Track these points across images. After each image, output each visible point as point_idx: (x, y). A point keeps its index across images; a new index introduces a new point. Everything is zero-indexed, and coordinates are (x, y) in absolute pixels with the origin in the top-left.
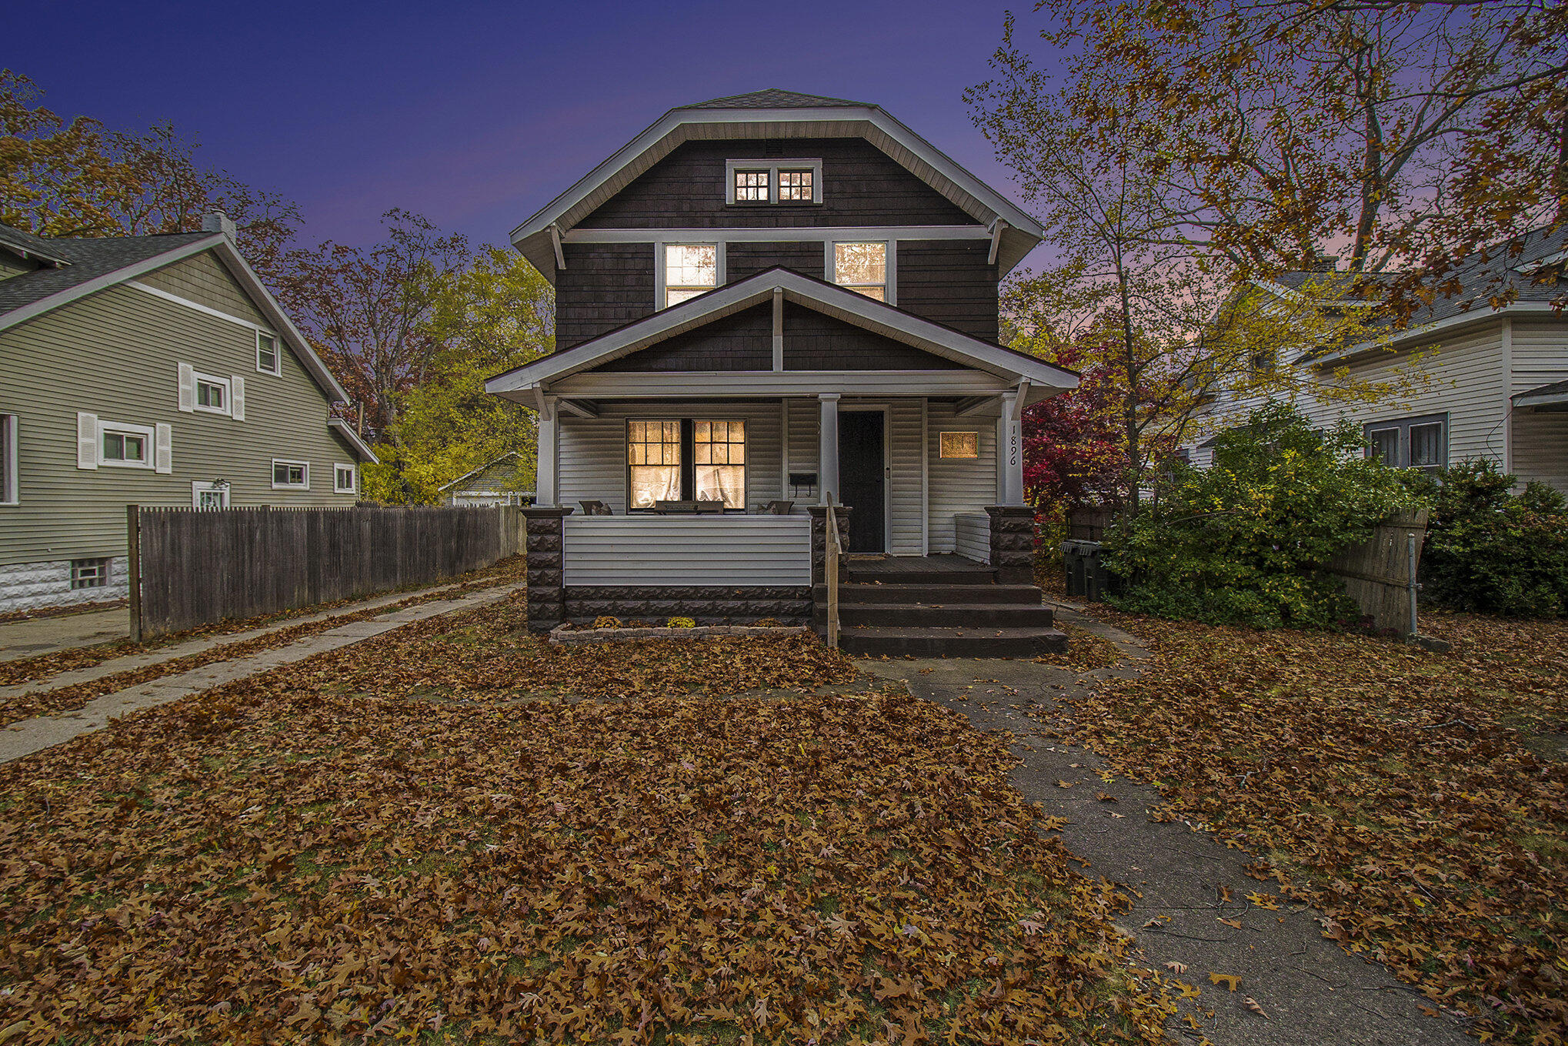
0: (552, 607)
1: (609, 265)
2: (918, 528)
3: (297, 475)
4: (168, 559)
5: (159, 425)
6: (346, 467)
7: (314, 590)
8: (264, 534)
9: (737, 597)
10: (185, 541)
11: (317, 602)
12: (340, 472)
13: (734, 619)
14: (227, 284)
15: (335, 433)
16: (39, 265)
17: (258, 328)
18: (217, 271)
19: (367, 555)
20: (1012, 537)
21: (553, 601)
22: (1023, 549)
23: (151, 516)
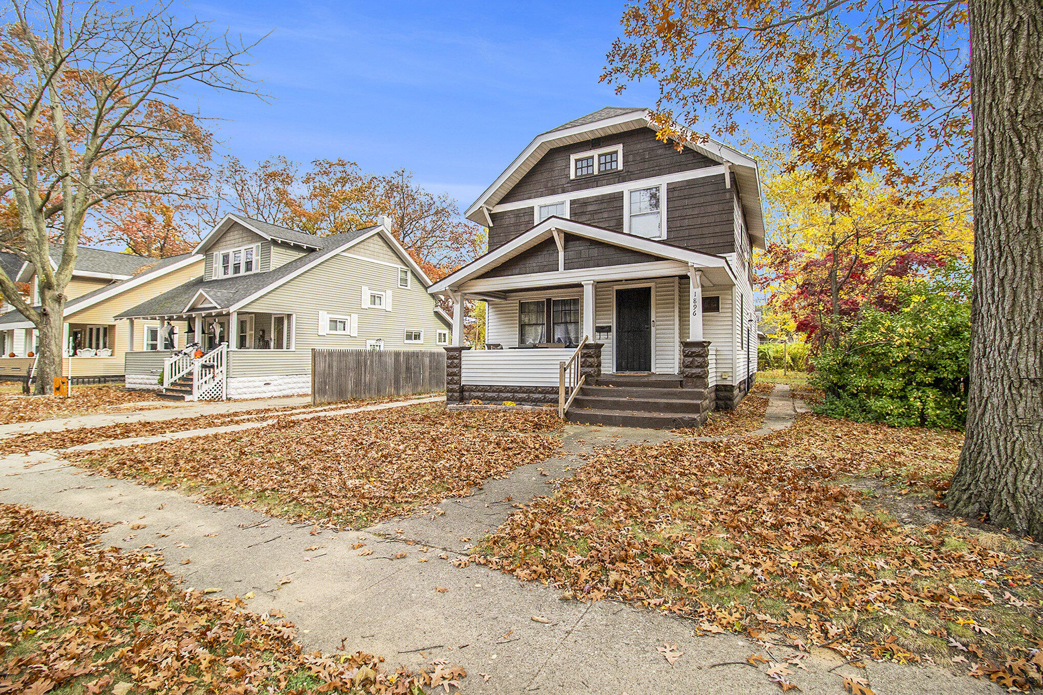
0: (456, 394)
1: (512, 221)
2: (672, 357)
3: (417, 337)
4: (327, 371)
5: (352, 315)
6: (443, 332)
7: (397, 389)
8: (372, 362)
9: (540, 393)
10: (335, 364)
11: (399, 395)
12: (440, 334)
13: (538, 404)
14: (386, 248)
15: (437, 314)
16: (311, 250)
17: (400, 266)
18: (381, 243)
19: (427, 374)
20: (691, 359)
21: (456, 392)
22: (697, 367)
23: (321, 353)
